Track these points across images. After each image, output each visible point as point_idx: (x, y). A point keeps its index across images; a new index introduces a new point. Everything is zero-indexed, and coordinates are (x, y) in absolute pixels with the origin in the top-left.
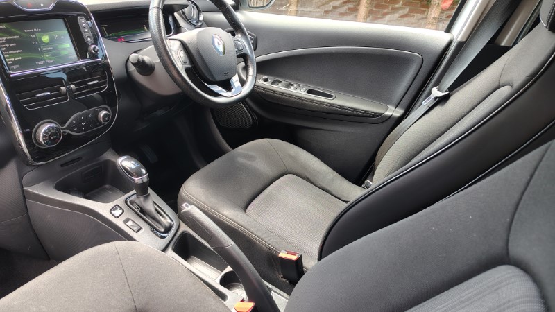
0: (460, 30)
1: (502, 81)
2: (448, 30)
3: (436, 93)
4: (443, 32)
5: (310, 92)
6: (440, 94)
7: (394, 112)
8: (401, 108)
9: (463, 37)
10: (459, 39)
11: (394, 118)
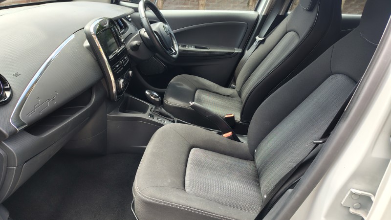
0: (262, 10)
1: (288, 30)
2: (256, 10)
3: (258, 39)
4: (253, 11)
5: (196, 47)
6: (261, 39)
7: (238, 51)
8: (241, 48)
9: (265, 13)
10: (263, 14)
11: (239, 53)
